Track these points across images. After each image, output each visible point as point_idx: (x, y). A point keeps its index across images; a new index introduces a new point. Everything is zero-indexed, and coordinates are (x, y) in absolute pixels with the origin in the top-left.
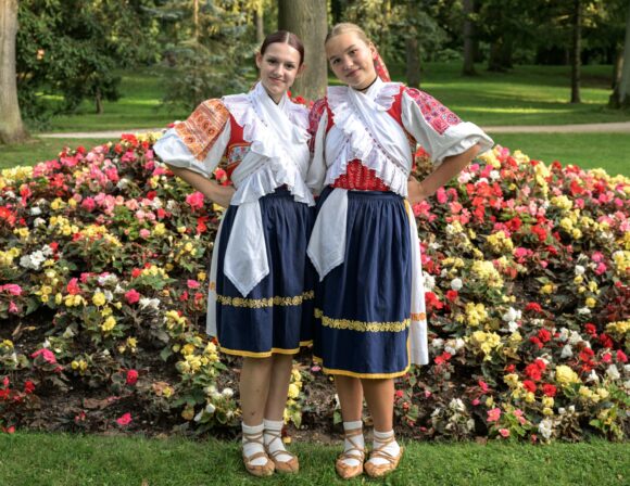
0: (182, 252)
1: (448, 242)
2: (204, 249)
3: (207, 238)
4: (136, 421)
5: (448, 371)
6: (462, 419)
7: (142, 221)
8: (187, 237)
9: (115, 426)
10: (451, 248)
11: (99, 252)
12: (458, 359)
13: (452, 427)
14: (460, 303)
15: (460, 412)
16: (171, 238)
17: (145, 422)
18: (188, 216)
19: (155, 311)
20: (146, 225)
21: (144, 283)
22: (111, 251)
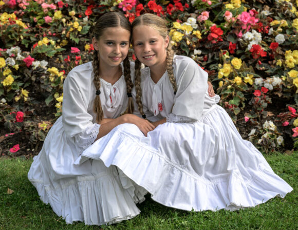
0: (71, 29)
1: (277, 10)
2: (89, 27)
3: (93, 20)
4: (23, 150)
5: (266, 102)
6: (272, 136)
7: (46, 11)
8: (76, 19)
9: (6, 154)
10: (279, 14)
11: (10, 33)
12: (276, 93)
13: (262, 142)
14: (281, 52)
15: (272, 131)
16: (64, 20)
17: (29, 150)
18: (81, 5)
19: (44, 70)
20: (50, 14)
21: (40, 52)
22: (20, 32)
